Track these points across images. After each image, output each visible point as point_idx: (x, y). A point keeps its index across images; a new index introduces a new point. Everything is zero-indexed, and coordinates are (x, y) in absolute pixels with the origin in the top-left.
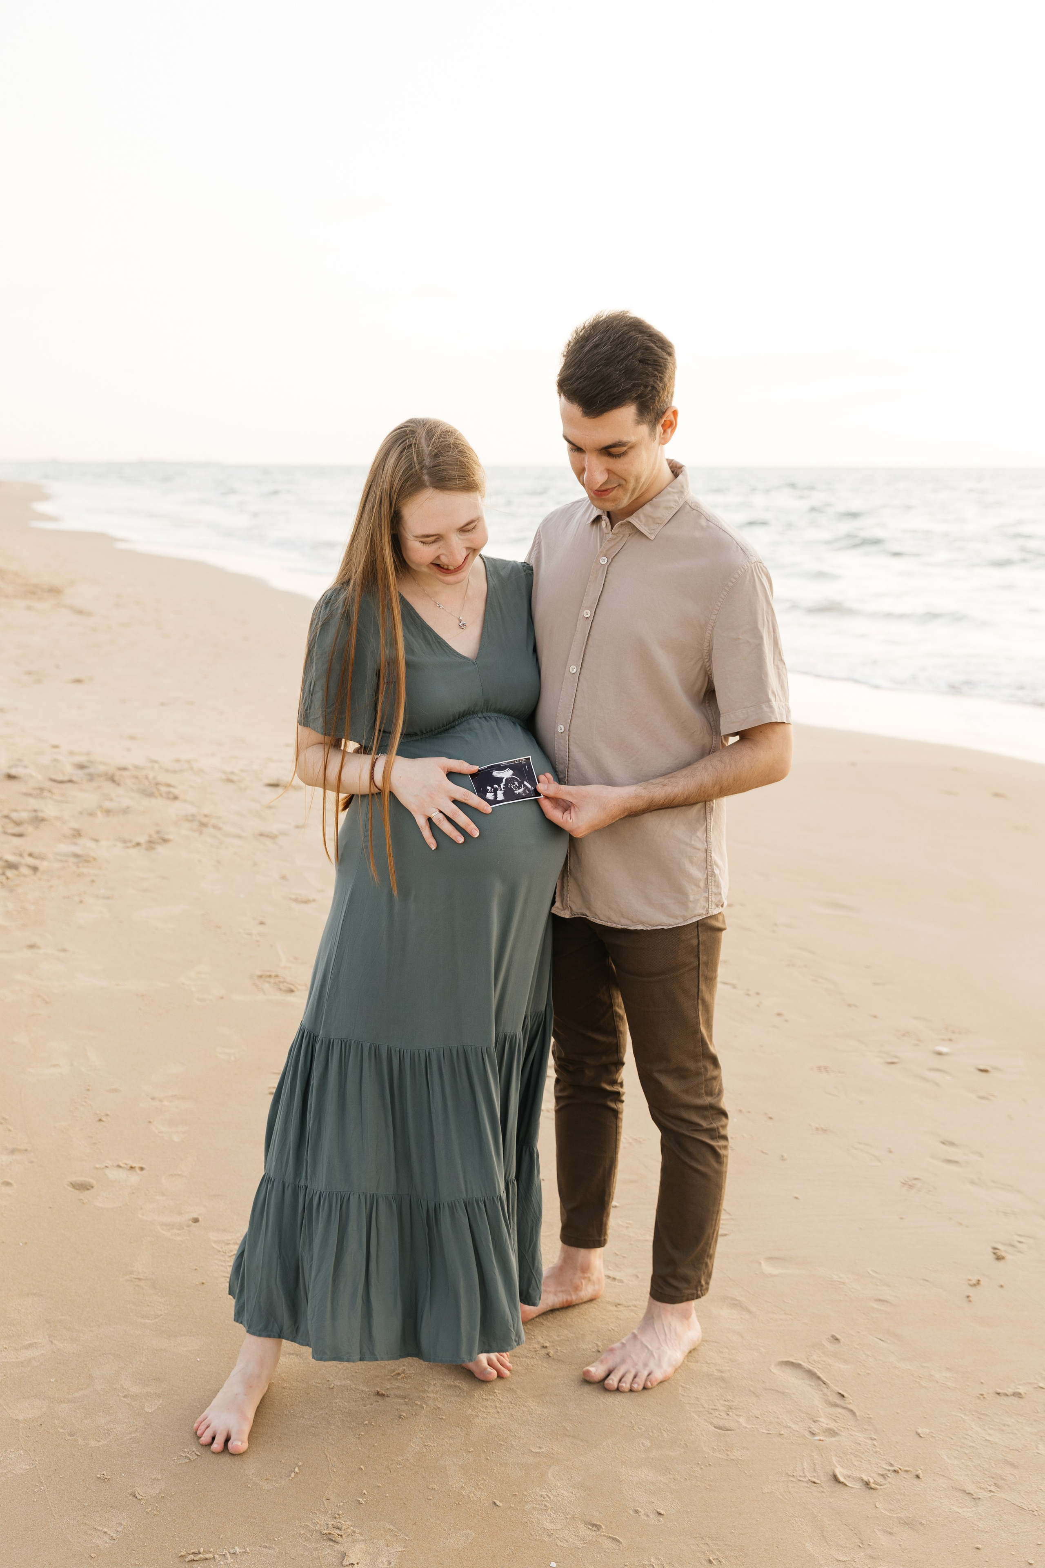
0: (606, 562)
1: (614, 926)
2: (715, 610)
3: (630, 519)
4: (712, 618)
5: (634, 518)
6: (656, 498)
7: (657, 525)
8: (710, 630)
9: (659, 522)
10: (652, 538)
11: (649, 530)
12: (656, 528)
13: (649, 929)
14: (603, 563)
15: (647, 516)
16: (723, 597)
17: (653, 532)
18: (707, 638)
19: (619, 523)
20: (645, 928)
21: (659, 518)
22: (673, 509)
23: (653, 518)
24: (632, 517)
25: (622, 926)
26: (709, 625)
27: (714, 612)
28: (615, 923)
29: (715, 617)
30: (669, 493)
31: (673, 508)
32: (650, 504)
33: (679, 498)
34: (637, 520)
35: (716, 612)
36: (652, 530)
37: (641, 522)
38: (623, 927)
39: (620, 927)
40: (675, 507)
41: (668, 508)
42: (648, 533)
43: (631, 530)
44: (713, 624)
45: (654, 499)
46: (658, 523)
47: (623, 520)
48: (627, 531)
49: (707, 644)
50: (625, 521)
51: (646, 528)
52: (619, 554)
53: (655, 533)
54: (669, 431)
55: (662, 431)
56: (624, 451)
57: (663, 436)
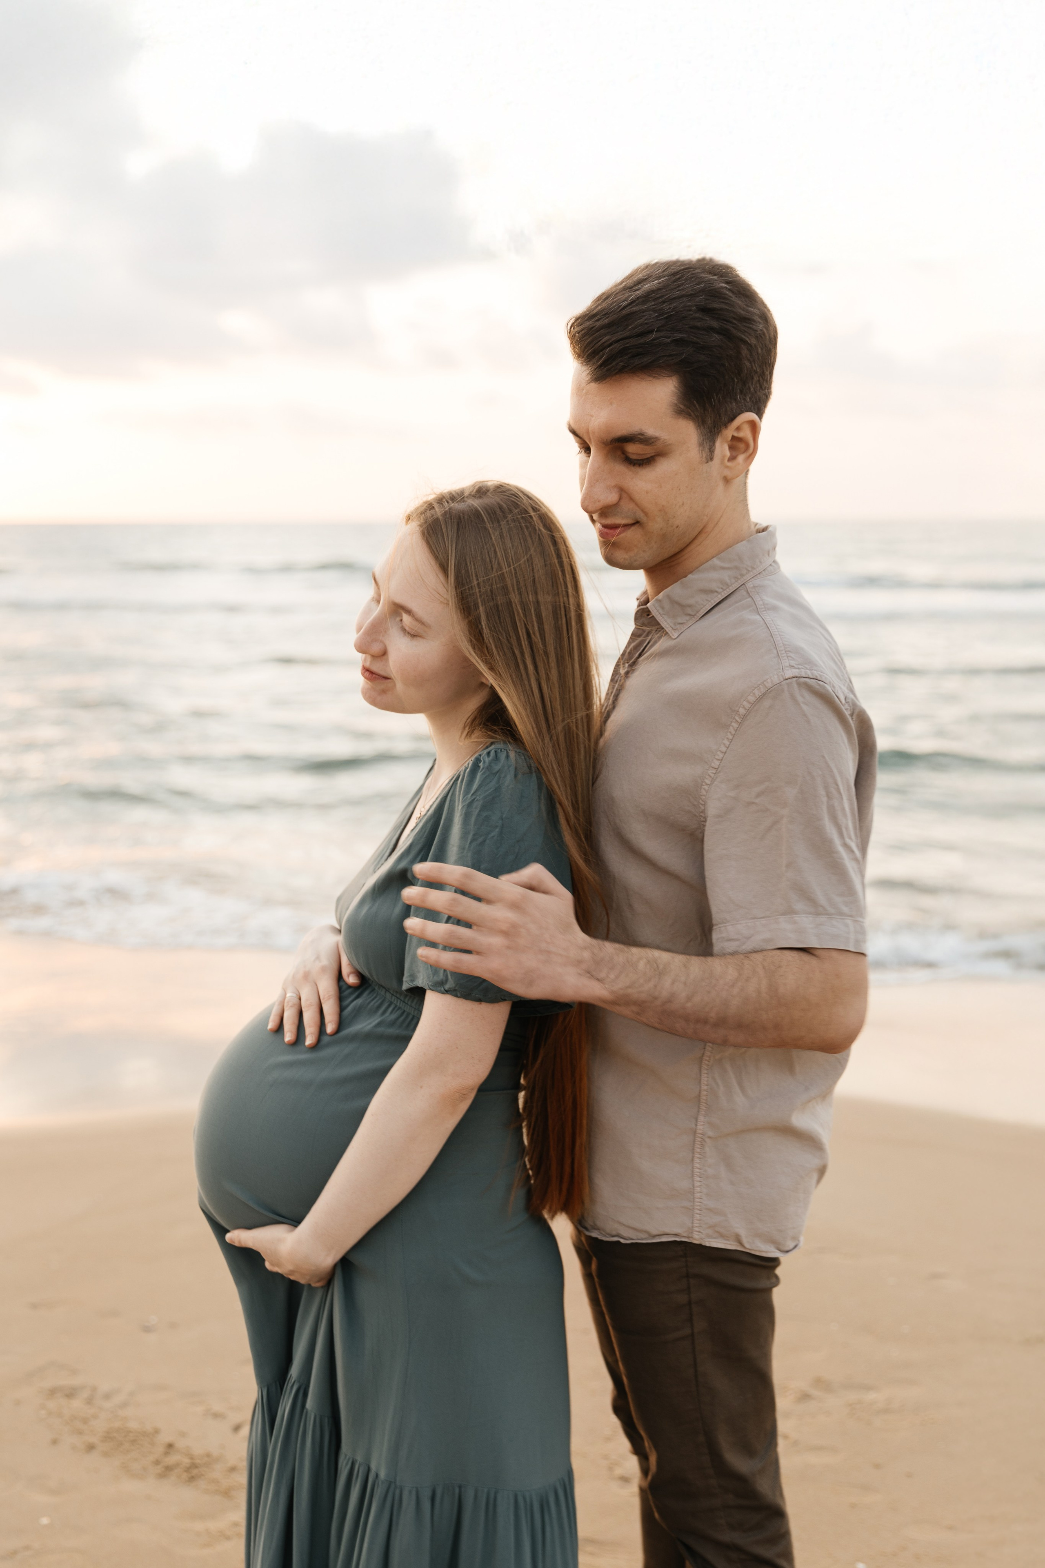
4: (713, 765)
5: (655, 603)
6: (694, 575)
7: (688, 618)
8: (707, 784)
9: (691, 613)
11: (673, 623)
12: (684, 621)
15: (674, 601)
17: (678, 626)
21: (690, 606)
22: (715, 594)
23: (681, 605)
27: (718, 755)
29: (717, 763)
32: (681, 583)
33: (731, 578)
34: (658, 606)
36: (678, 623)
37: (664, 609)
40: (718, 591)
41: (709, 592)
42: (670, 629)
44: (712, 775)
46: (690, 615)
51: (669, 620)
53: (681, 629)
54: (741, 458)
55: (728, 454)
56: (649, 456)
57: (729, 464)
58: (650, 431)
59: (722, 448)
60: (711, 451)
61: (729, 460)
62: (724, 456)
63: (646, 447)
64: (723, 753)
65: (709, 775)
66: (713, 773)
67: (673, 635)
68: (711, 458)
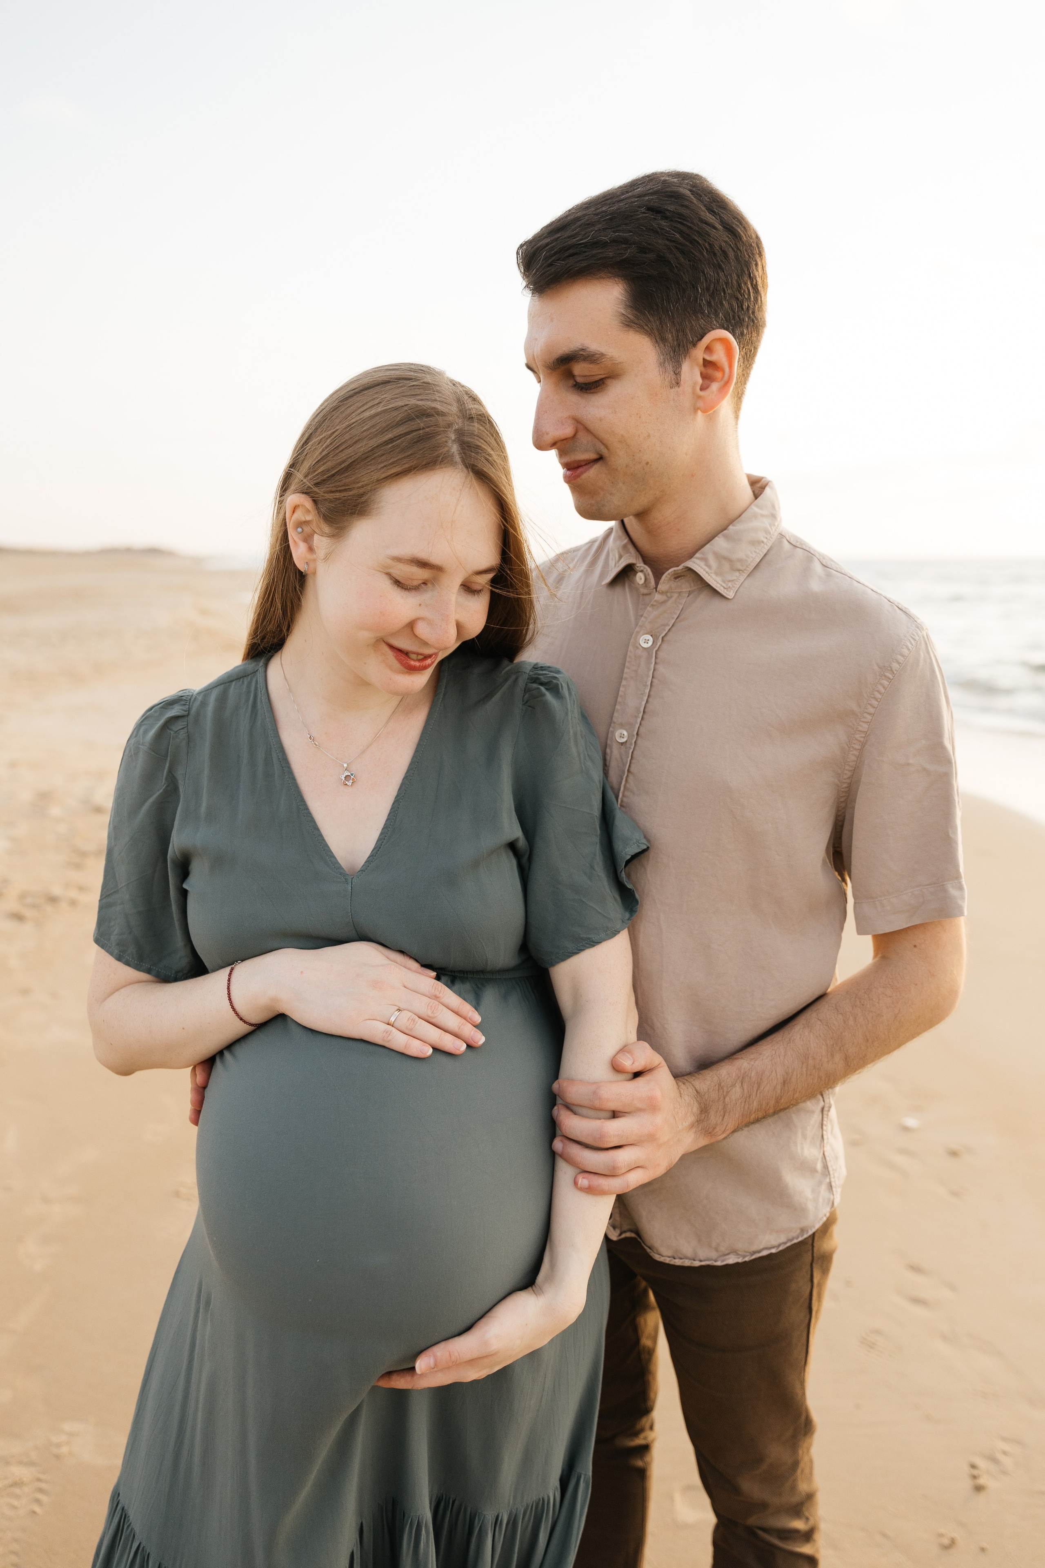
0: (650, 643)
1: (687, 1263)
2: (865, 715)
3: (690, 564)
4: (860, 728)
5: (697, 561)
6: (734, 526)
7: (737, 574)
8: (856, 749)
9: (740, 568)
10: (730, 594)
11: (724, 582)
12: (736, 578)
13: (747, 1259)
14: (645, 646)
15: (719, 557)
16: (882, 690)
17: (730, 584)
18: (850, 764)
19: (670, 571)
20: (740, 1260)
21: (740, 560)
22: (762, 544)
23: (730, 561)
24: (693, 559)
25: (701, 1261)
26: (855, 742)
27: (865, 718)
28: (687, 1258)
29: (866, 726)
30: (755, 516)
31: (763, 542)
32: (724, 536)
33: (770, 525)
34: (702, 564)
35: (869, 717)
36: (729, 581)
37: (709, 567)
38: (703, 1263)
39: (697, 1264)
40: (765, 540)
41: (755, 543)
42: (722, 588)
43: (692, 585)
44: (862, 739)
45: (731, 527)
46: (739, 570)
47: (678, 566)
48: (685, 586)
49: (849, 774)
50: (681, 567)
51: (719, 579)
52: (673, 629)
53: (734, 587)
54: (715, 386)
55: (700, 381)
56: (597, 378)
57: (701, 393)
58: (594, 346)
59: (691, 372)
60: (677, 374)
61: (701, 389)
62: (695, 384)
63: (591, 366)
64: (871, 714)
65: (856, 739)
66: (863, 737)
67: (729, 595)
68: (677, 383)
